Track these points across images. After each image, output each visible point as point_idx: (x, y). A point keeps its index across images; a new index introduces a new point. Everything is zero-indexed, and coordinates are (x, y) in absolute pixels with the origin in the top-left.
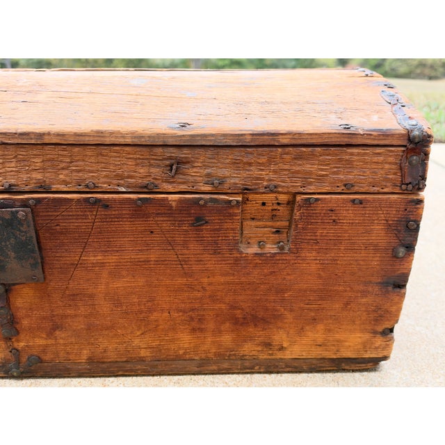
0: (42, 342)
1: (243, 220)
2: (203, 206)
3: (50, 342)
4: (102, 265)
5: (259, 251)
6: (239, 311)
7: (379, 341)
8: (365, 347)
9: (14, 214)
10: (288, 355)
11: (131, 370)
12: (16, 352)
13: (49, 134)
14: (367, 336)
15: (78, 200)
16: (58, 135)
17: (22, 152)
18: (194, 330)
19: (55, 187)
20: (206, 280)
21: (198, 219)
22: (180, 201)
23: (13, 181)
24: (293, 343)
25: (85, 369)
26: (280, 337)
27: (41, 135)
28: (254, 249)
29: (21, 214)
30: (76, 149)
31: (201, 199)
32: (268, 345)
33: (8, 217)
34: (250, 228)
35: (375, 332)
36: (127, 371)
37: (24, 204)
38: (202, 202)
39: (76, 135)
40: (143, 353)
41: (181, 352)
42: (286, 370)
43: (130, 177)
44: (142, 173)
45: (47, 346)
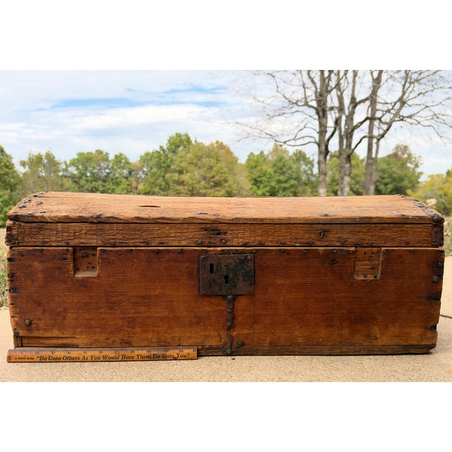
0: (246, 331)
1: (355, 261)
2: (336, 253)
3: (252, 331)
4: (283, 285)
5: (364, 279)
6: (353, 315)
7: (429, 334)
8: (422, 338)
9: (246, 257)
10: (380, 343)
11: (292, 352)
12: (231, 338)
13: (266, 219)
14: (422, 330)
15: (276, 250)
16: (270, 219)
17: (253, 227)
18: (328, 326)
19: (267, 244)
20: (335, 295)
21: (333, 261)
22: (325, 251)
23: (247, 241)
24: (382, 335)
25: (267, 350)
26: (376, 330)
27: (262, 220)
28: (361, 278)
29: (249, 257)
30: (278, 226)
31: (334, 250)
32: (368, 336)
33: (243, 258)
34: (360, 266)
35: (426, 328)
36: (290, 352)
37: (251, 252)
39: (278, 219)
40: (300, 340)
41: (320, 340)
42: (379, 353)
43: (301, 239)
44: (307, 237)
45: (248, 334)
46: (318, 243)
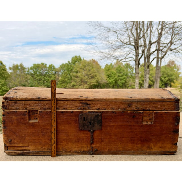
0: (98, 145)
1: (143, 116)
2: (135, 113)
3: (100, 145)
4: (113, 126)
5: (147, 124)
6: (142, 138)
7: (174, 147)
8: (171, 148)
9: (98, 114)
10: (153, 150)
11: (117, 153)
12: (92, 148)
13: (107, 99)
14: (171, 145)
15: (111, 112)
16: (108, 99)
17: (101, 102)
18: (132, 143)
19: (107, 109)
20: (135, 130)
21: (134, 116)
22: (130, 112)
23: (99, 108)
24: (154, 147)
25: (107, 153)
26: (152, 145)
27: (105, 99)
28: (146, 123)
29: (99, 114)
30: (111, 102)
31: (134, 112)
32: (149, 147)
33: (97, 115)
34: (145, 118)
35: (173, 144)
36: (116, 154)
37: (100, 112)
38: (135, 112)
39: (111, 99)
40: (120, 149)
41: (129, 149)
42: (153, 154)
43: (121, 107)
44: (123, 106)
45: (99, 146)
46: (128, 109)
